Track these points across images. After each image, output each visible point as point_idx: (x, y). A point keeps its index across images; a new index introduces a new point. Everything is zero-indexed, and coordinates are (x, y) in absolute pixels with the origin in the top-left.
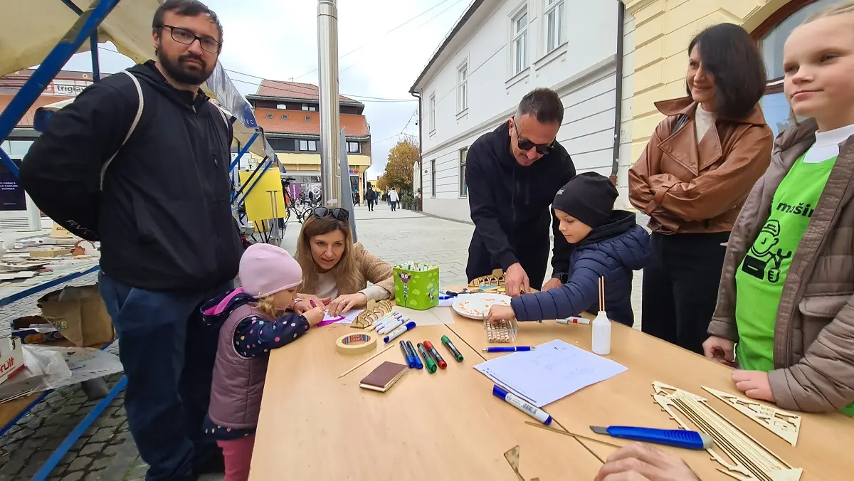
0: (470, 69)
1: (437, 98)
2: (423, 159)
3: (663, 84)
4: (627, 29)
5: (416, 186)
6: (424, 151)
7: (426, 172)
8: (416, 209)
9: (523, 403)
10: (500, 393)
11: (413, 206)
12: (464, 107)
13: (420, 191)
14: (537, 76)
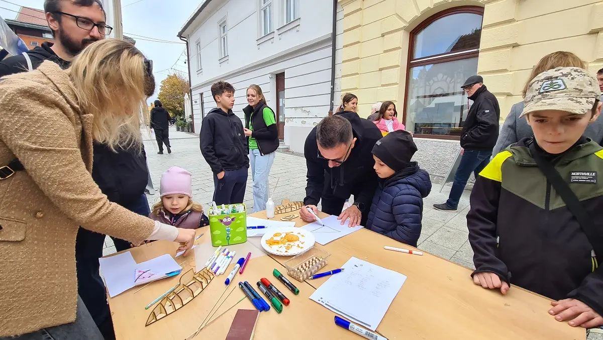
0: (229, 24)
1: (201, 44)
2: (192, 92)
3: (359, 58)
4: (339, 16)
5: (188, 113)
6: (193, 85)
7: (196, 102)
8: (189, 132)
9: (364, 331)
10: (342, 323)
11: (186, 129)
12: (225, 53)
13: (192, 117)
14: (280, 39)
